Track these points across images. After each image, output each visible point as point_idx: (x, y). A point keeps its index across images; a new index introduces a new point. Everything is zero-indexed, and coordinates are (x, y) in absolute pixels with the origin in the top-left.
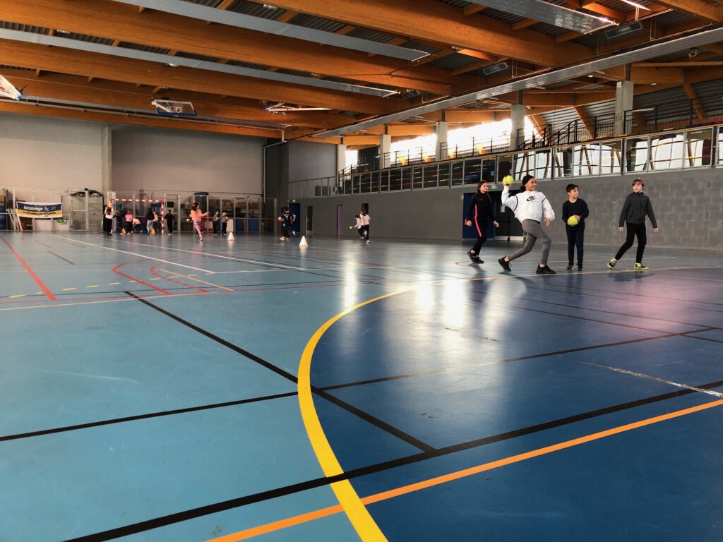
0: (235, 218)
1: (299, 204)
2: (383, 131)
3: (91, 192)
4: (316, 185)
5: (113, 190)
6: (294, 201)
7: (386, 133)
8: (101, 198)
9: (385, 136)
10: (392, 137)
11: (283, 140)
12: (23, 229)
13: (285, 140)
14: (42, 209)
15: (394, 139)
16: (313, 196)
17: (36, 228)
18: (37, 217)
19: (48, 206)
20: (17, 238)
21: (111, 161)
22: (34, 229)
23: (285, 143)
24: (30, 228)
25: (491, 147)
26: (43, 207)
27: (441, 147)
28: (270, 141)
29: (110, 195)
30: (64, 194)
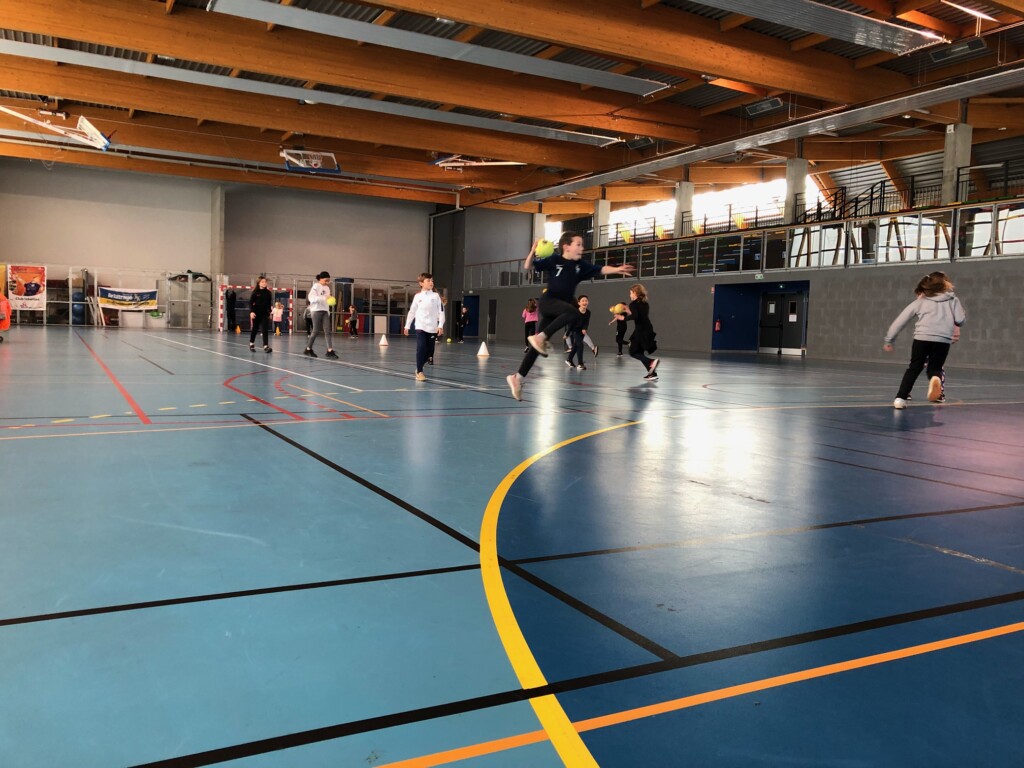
0: (389, 314)
1: (478, 297)
2: (600, 195)
3: (196, 276)
4: (502, 270)
5: (225, 274)
6: (471, 292)
7: (604, 198)
8: (209, 284)
9: (601, 201)
10: (612, 203)
11: (458, 207)
12: (106, 324)
13: (460, 206)
14: (131, 298)
15: (615, 206)
16: (497, 285)
17: (123, 324)
18: (124, 308)
19: (139, 294)
20: (98, 336)
21: (223, 232)
22: (120, 324)
23: (459, 211)
24: (116, 323)
25: (757, 218)
26: (133, 295)
27: (683, 218)
28: (439, 208)
29: (221, 280)
30: (161, 278)
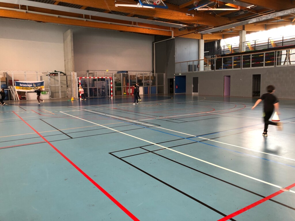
0: (144, 86)
1: (185, 76)
2: (242, 28)
4: (188, 64)
5: (75, 71)
6: (180, 74)
9: (243, 31)
10: (247, 32)
12: (20, 99)
14: (31, 85)
17: (28, 99)
18: (29, 91)
19: (35, 84)
21: (73, 51)
23: (173, 39)
24: (24, 98)
26: (32, 84)
29: (74, 74)
30: (43, 75)
